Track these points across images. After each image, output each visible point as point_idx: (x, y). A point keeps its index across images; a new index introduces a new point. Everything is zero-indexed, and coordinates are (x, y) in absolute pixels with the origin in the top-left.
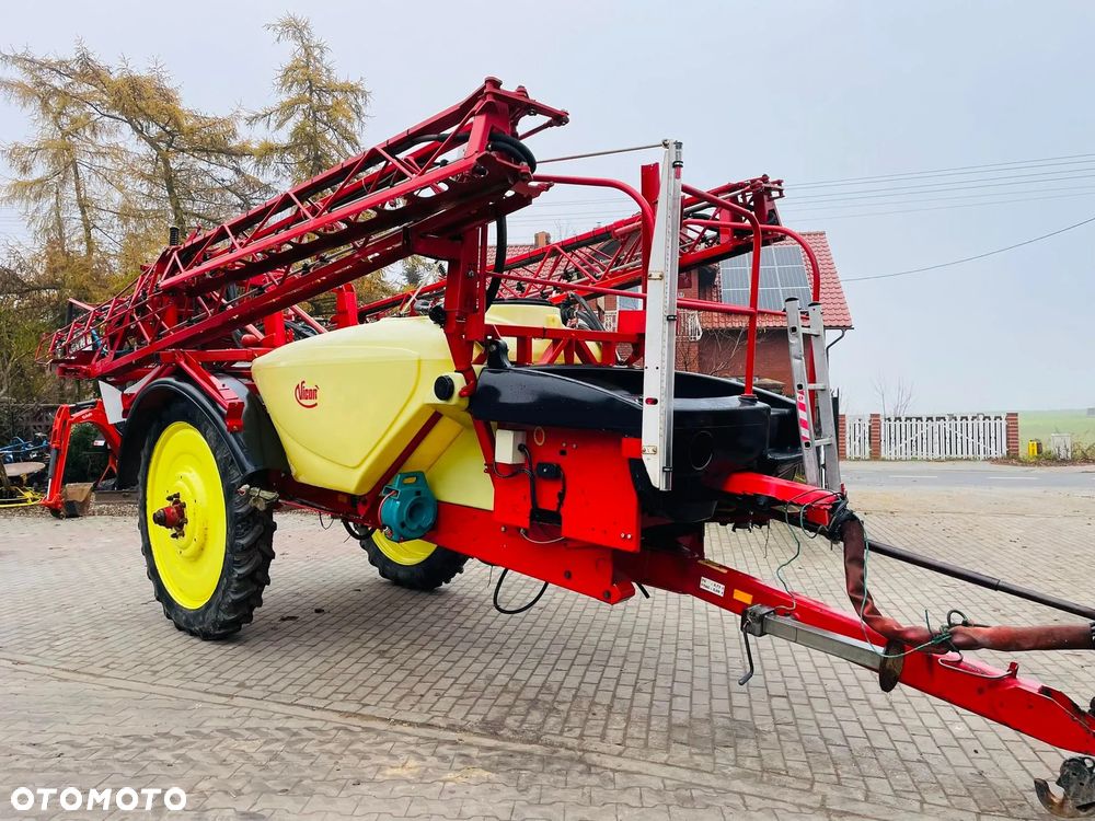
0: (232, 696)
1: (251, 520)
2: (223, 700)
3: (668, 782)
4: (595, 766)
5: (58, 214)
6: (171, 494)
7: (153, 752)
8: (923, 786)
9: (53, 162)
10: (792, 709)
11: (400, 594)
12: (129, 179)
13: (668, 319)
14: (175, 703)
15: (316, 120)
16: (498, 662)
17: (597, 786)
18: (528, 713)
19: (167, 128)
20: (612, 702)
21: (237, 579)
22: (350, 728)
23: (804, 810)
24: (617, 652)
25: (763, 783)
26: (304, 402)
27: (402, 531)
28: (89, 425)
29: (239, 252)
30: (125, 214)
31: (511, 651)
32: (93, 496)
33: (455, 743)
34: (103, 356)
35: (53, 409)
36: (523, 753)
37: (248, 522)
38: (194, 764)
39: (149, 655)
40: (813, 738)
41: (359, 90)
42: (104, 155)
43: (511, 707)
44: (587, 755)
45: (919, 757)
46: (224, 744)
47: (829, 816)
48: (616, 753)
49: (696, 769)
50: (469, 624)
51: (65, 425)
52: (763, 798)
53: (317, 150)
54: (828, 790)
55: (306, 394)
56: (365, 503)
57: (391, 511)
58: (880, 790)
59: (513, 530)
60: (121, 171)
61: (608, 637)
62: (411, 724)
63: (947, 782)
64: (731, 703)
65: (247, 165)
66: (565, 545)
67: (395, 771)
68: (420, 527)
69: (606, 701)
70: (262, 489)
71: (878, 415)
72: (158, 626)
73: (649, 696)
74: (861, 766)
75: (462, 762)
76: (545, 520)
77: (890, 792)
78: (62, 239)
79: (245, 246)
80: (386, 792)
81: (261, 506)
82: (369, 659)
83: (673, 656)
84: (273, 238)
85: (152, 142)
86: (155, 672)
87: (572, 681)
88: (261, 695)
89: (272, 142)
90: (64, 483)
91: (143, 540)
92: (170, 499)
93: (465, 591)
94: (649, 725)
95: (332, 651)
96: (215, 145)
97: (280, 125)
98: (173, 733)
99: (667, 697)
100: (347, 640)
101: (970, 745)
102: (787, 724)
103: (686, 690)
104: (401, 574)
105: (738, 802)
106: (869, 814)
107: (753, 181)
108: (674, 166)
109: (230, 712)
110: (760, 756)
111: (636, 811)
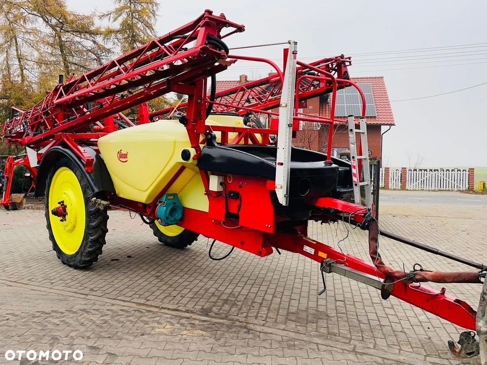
0: (87, 295)
1: (97, 214)
2: (83, 296)
3: (284, 338)
4: (252, 330)
5: (7, 62)
6: (60, 201)
7: (50, 319)
8: (401, 342)
9: (5, 37)
10: (346, 307)
11: (168, 249)
12: (42, 45)
13: (289, 126)
14: (61, 297)
15: (133, 17)
16: (211, 282)
17: (251, 339)
18: (223, 305)
19: (60, 20)
20: (262, 301)
21: (90, 241)
22: (141, 310)
23: (345, 351)
24: (267, 279)
25: (328, 339)
26: (121, 159)
27: (167, 221)
28: (22, 166)
29: (91, 88)
30: (40, 63)
31: (218, 277)
32: (25, 200)
33: (188, 318)
34: (28, 135)
35: (5, 158)
36: (219, 323)
37: (95, 215)
38: (69, 325)
39: (50, 275)
40: (353, 320)
41: (154, 3)
42: (29, 33)
43: (215, 303)
44: (248, 325)
45: (401, 330)
46: (82, 316)
47: (356, 355)
48: (262, 324)
49: (298, 332)
50: (199, 264)
51: (11, 166)
52: (327, 346)
53: (133, 32)
54: (357, 343)
55: (123, 156)
56: (150, 207)
57: (162, 212)
58: (381, 344)
59: (218, 222)
60: (38, 41)
61: (264, 272)
62: (169, 309)
63: (413, 341)
64: (317, 303)
65: (99, 39)
66: (241, 229)
67: (160, 330)
68: (175, 219)
69: (260, 301)
70: (102, 199)
71: (405, 168)
72: (54, 262)
73: (280, 299)
74: (374, 333)
75: (191, 327)
76: (232, 218)
77: (386, 345)
78: (10, 74)
79: (94, 85)
80: (155, 339)
81: (101, 208)
82: (152, 279)
83: (293, 281)
84: (106, 82)
85: (52, 27)
86: (52, 283)
87: (245, 292)
88: (101, 294)
89: (111, 28)
90: (11, 193)
91: (47, 222)
92: (59, 203)
93: (198, 249)
94: (278, 312)
95: (134, 276)
96: (84, 29)
97: (115, 20)
98: (59, 311)
99: (288, 300)
100: (141, 271)
101: (426, 325)
102: (342, 313)
103: (297, 297)
104: (169, 240)
105: (315, 347)
106: (375, 354)
107: (336, 58)
108: (293, 53)
109: (86, 302)
110: (328, 327)
111: (268, 350)
